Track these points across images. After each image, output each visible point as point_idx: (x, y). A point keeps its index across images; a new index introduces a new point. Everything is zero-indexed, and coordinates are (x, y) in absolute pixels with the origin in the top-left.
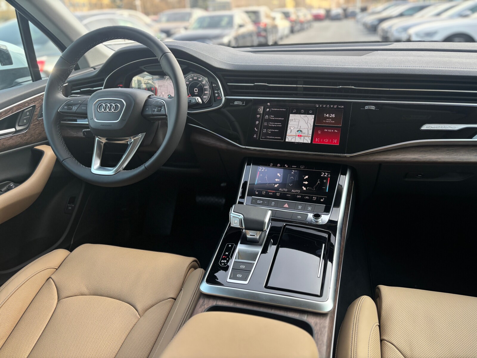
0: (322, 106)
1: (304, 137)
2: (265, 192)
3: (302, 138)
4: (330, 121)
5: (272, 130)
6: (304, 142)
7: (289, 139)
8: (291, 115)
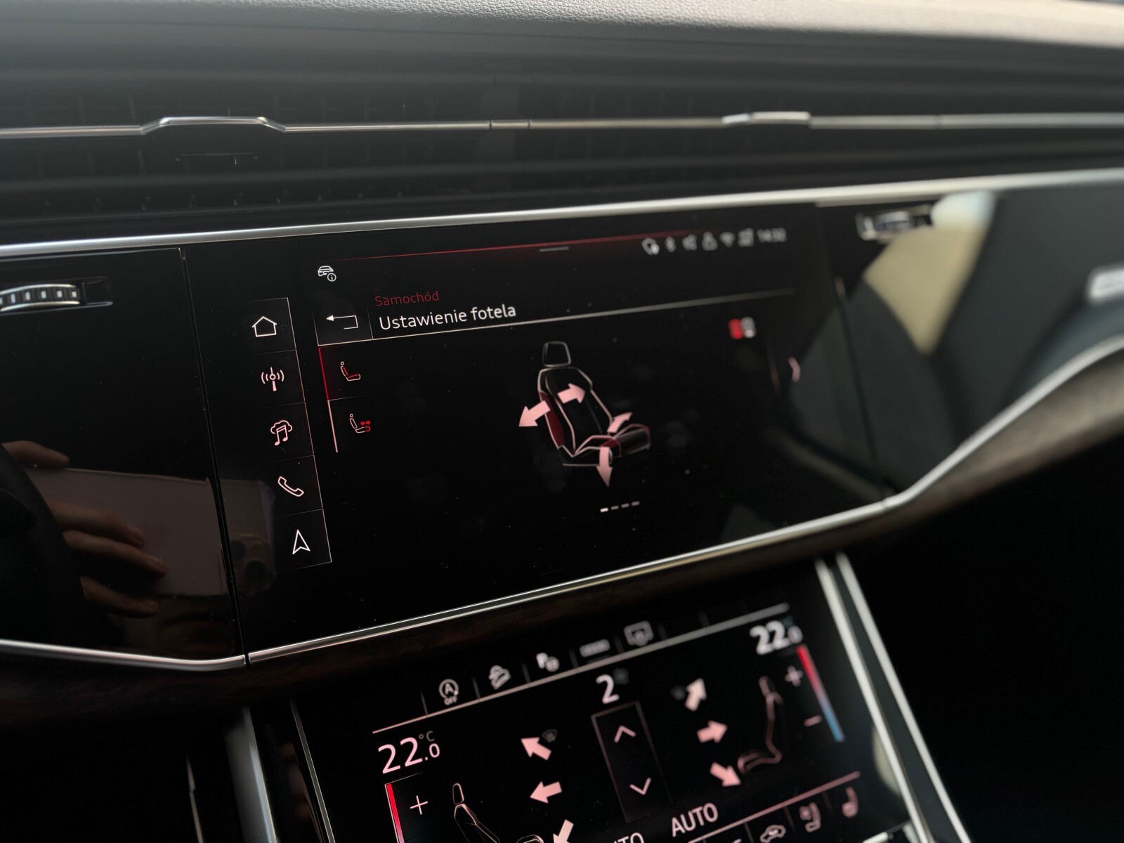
0: (678, 246)
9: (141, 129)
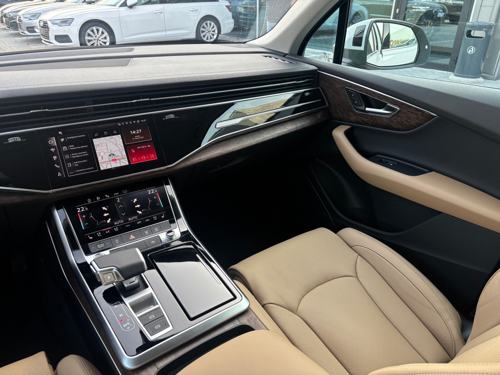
0: (125, 124)
1: (119, 159)
2: (100, 233)
3: (118, 161)
4: (139, 137)
5: (79, 162)
6: (122, 165)
7: (103, 167)
8: (94, 140)
9: (27, 113)
